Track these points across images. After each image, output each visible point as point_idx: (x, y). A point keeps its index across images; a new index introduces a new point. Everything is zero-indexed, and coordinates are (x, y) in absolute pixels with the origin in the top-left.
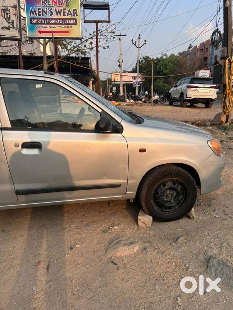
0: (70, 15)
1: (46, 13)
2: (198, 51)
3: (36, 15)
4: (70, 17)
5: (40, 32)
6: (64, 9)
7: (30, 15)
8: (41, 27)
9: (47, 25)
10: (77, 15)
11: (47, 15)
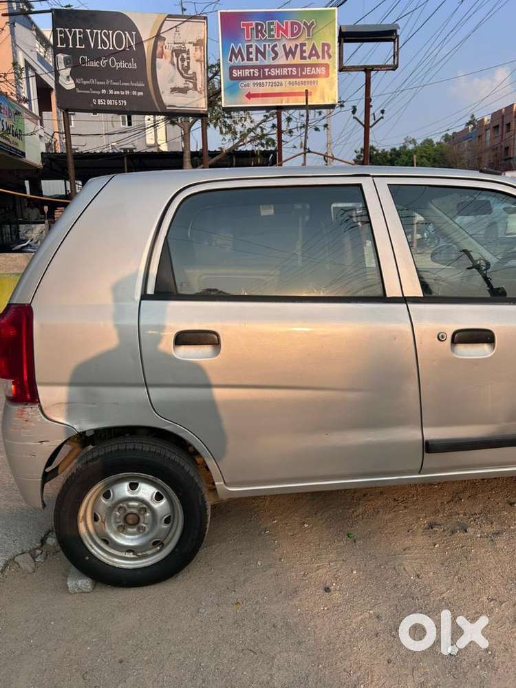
0: (315, 57)
1: (264, 55)
2: (489, 131)
3: (243, 60)
4: (314, 60)
5: (249, 96)
6: (303, 45)
7: (231, 60)
8: (251, 85)
9: (264, 81)
10: (330, 57)
11: (265, 59)
